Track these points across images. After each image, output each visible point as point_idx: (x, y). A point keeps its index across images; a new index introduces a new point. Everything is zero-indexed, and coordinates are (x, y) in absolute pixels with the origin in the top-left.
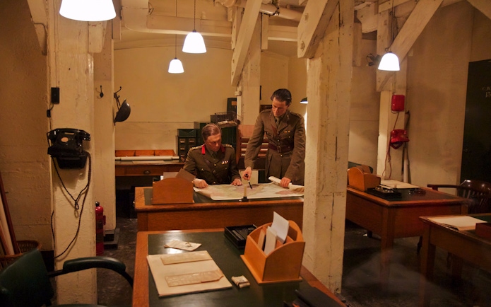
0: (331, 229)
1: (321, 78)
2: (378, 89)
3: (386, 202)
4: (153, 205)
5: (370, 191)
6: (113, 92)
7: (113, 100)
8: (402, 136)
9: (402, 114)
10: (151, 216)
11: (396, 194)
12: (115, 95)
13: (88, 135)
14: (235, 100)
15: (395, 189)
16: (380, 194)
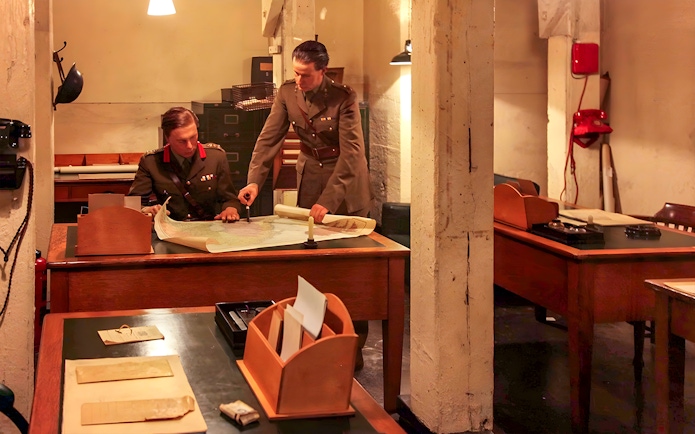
0: (467, 302)
1: (437, 23)
2: (542, 34)
3: (575, 252)
4: (79, 257)
5: (539, 228)
6: (52, 50)
7: (53, 66)
8: (597, 123)
9: (595, 81)
10: (74, 278)
11: (594, 235)
12: (55, 56)
13: (27, 128)
14: (269, 60)
15: (591, 226)
16: (558, 236)
